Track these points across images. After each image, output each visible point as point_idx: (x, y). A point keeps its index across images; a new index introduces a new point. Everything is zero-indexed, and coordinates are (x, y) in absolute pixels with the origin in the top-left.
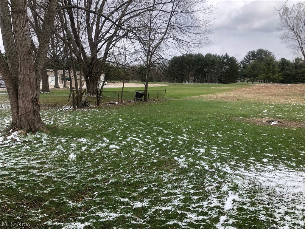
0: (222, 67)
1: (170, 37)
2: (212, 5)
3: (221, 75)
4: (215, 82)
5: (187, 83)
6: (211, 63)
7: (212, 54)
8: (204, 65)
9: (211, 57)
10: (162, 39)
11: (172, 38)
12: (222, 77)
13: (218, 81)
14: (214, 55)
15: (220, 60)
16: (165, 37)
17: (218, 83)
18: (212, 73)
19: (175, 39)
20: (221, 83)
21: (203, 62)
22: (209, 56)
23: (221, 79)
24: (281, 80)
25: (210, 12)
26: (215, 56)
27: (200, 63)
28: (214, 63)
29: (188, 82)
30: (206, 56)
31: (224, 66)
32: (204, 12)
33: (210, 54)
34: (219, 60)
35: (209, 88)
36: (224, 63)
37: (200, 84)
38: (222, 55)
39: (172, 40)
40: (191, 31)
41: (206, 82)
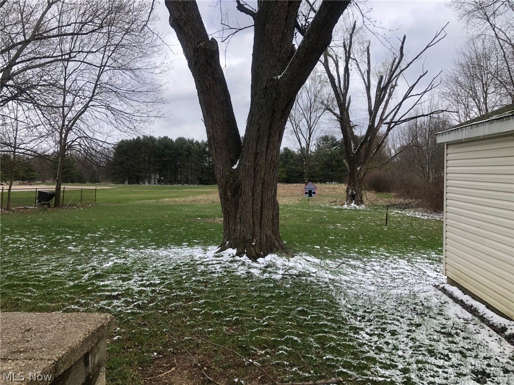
0: (203, 160)
1: (99, 104)
2: (164, 63)
3: (203, 172)
4: (194, 182)
5: (147, 184)
6: (186, 153)
7: (187, 139)
8: (174, 155)
9: (185, 143)
10: (86, 107)
11: (103, 105)
12: (204, 175)
13: (197, 181)
14: (190, 139)
15: (200, 148)
16: (91, 104)
17: (199, 184)
18: (187, 168)
19: (108, 107)
20: (203, 184)
21: (172, 150)
22: (181, 140)
23: (203, 178)
24: (284, 179)
25: (161, 73)
26: (191, 142)
27: (167, 151)
28: (190, 153)
29: (149, 183)
30: (176, 141)
31: (206, 157)
32: (152, 71)
33: (183, 138)
34: (198, 148)
35: (181, 190)
36: (206, 153)
37: (169, 186)
38: (203, 141)
39: (104, 110)
40: (133, 98)
41: (179, 182)
